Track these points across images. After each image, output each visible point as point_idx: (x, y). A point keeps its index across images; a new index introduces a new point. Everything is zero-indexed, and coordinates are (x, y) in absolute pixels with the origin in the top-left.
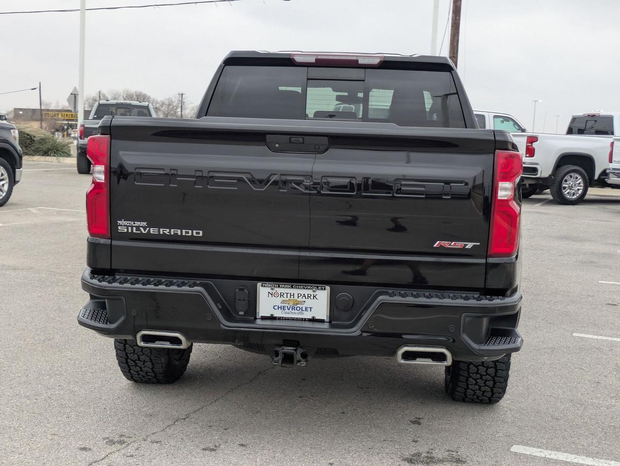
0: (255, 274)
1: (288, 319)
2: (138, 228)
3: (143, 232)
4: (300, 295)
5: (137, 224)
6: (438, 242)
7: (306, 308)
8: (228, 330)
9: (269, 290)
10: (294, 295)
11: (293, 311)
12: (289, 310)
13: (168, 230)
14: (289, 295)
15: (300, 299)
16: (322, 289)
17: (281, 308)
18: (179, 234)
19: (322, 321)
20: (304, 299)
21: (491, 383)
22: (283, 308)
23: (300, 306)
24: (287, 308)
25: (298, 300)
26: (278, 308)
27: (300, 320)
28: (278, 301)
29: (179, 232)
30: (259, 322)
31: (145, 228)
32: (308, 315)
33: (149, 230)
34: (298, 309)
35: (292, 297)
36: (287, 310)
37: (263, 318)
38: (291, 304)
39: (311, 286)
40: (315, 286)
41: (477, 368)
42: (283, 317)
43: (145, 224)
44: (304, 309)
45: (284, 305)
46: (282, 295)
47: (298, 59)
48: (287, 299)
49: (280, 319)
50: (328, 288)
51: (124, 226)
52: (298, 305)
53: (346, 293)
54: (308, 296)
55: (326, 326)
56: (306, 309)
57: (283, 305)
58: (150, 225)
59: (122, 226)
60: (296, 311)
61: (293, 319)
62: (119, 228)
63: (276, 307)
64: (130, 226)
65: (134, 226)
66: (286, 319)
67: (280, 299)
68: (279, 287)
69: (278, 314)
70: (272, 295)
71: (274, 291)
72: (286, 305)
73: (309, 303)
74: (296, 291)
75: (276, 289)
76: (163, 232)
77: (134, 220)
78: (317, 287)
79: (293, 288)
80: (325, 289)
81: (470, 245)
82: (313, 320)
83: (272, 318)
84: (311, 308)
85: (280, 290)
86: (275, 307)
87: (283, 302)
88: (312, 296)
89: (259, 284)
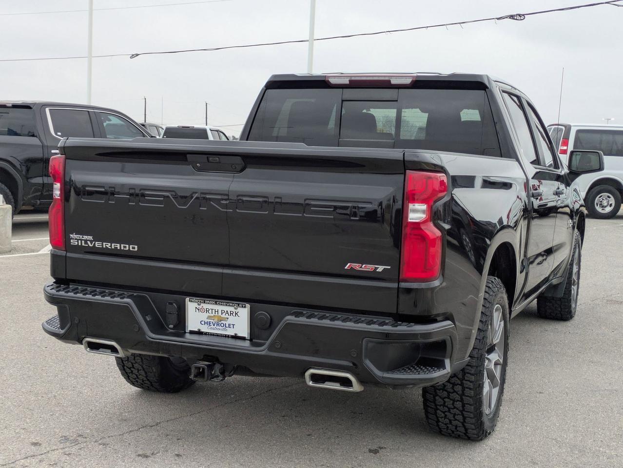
0: (184, 289)
1: (213, 335)
2: (86, 241)
3: (90, 245)
4: (223, 312)
5: (85, 237)
6: (349, 264)
7: (229, 324)
8: (152, 342)
9: (195, 305)
10: (218, 312)
11: (218, 327)
12: (214, 325)
13: (109, 244)
14: (214, 311)
15: (223, 316)
16: (243, 307)
17: (207, 323)
18: (119, 248)
19: (243, 339)
20: (227, 316)
21: (460, 418)
22: (209, 323)
23: (224, 322)
24: (212, 324)
26: (205, 323)
27: (224, 336)
28: (204, 316)
29: (118, 246)
30: (188, 336)
31: (91, 242)
32: (230, 332)
33: (95, 243)
34: (222, 325)
35: (216, 313)
36: (212, 326)
37: (192, 332)
38: (216, 320)
39: (233, 303)
40: (236, 304)
41: (444, 400)
42: (208, 333)
43: (90, 238)
44: (227, 326)
45: (210, 321)
46: (207, 311)
47: (333, 81)
48: (212, 315)
49: (206, 334)
50: (248, 306)
51: (75, 239)
52: (222, 322)
53: (264, 313)
54: (231, 313)
55: (247, 344)
56: (229, 326)
57: (209, 320)
58: (95, 239)
59: (73, 239)
60: (220, 327)
61: (218, 335)
62: (72, 241)
63: (203, 323)
64: (80, 240)
65: (83, 240)
66: (211, 335)
67: (206, 315)
68: (204, 302)
69: (204, 329)
70: (199, 310)
71: (200, 307)
72: (213, 321)
73: (232, 320)
74: (220, 308)
75: (202, 305)
76: (106, 246)
77: (82, 234)
78: (238, 305)
79: (216, 304)
80: (245, 307)
81: (380, 268)
82: (235, 337)
83: (199, 333)
84: (233, 325)
85: (205, 306)
86: (202, 323)
87: (209, 317)
88: (234, 313)
89: (187, 299)
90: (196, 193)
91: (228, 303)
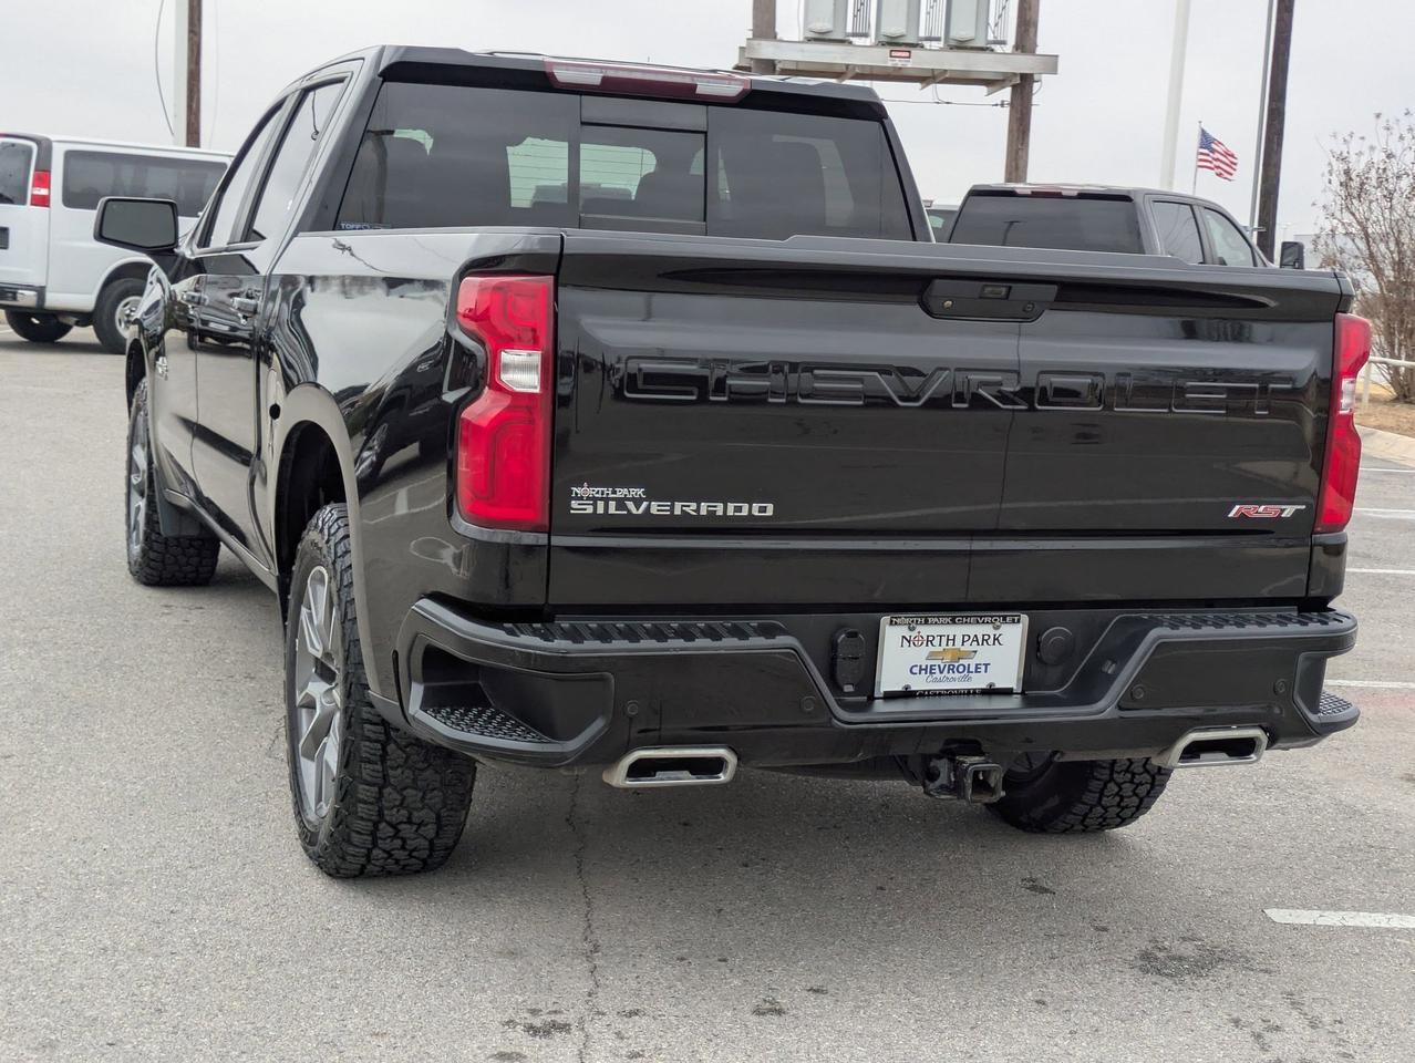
0: (877, 597)
1: (940, 694)
2: (621, 503)
3: (634, 511)
4: (966, 638)
5: (621, 492)
6: (1237, 507)
7: (977, 665)
8: (850, 731)
9: (903, 631)
10: (954, 640)
11: (951, 675)
12: (941, 673)
13: (694, 506)
14: (944, 639)
15: (967, 647)
16: (1013, 622)
17: (926, 670)
18: (720, 513)
19: (1008, 692)
20: (974, 647)
22: (931, 669)
23: (966, 662)
24: (937, 670)
25: (963, 648)
26: (921, 670)
27: (964, 694)
28: (920, 655)
29: (720, 511)
30: (880, 706)
31: (638, 504)
32: (979, 682)
33: (649, 507)
34: (961, 669)
35: (951, 643)
36: (938, 675)
37: (890, 696)
38: (948, 659)
39: (992, 617)
40: (999, 617)
42: (929, 691)
43: (640, 491)
44: (972, 668)
45: (933, 663)
46: (929, 641)
47: (563, 75)
48: (941, 649)
49: (923, 694)
50: (1025, 618)
51: (588, 499)
52: (961, 662)
53: (1060, 629)
54: (983, 640)
55: (1013, 703)
56: (977, 668)
57: (930, 663)
58: (650, 497)
59: (582, 498)
60: (957, 675)
61: (950, 693)
62: (574, 504)
63: (916, 670)
64: (601, 499)
65: (613, 499)
66: (935, 695)
67: (925, 650)
68: (926, 622)
69: (919, 683)
70: (909, 642)
71: (914, 634)
72: (939, 662)
73: (984, 654)
74: (958, 631)
75: (919, 628)
76: (682, 511)
77: (614, 485)
78: (1005, 618)
79: (954, 623)
80: (1019, 621)
81: (1289, 511)
82: (990, 692)
83: (907, 694)
84: (986, 665)
85: (925, 631)
86: (914, 671)
87: (932, 656)
88: (992, 637)
89: (885, 619)
90: (946, 369)
91: (981, 617)
